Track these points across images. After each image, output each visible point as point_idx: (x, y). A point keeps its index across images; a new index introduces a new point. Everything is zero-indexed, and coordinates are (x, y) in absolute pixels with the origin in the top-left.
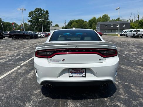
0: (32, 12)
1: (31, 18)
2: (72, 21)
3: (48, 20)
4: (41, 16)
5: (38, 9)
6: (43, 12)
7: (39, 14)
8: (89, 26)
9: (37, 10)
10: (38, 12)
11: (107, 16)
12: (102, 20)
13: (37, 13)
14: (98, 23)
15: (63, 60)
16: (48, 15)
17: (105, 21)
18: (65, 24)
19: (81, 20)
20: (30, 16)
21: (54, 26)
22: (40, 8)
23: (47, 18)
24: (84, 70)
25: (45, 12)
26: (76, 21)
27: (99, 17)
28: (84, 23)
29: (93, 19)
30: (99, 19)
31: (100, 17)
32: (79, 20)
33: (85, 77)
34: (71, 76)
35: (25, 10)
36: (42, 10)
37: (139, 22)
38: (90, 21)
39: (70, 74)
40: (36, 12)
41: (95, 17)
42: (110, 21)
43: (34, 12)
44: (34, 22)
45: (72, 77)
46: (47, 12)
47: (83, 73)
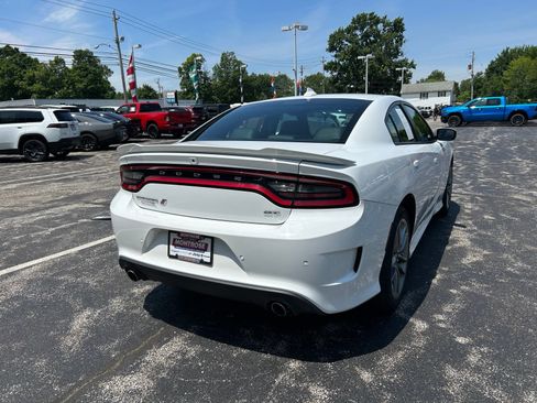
0: (341, 32)
1: (336, 56)
2: (513, 51)
3: (400, 58)
4: (372, 42)
5: (364, 16)
6: (380, 26)
7: (366, 36)
9: (360, 21)
10: (362, 29)
13: (358, 32)
15: (163, 202)
16: (401, 38)
18: (470, 67)
20: (331, 49)
21: (422, 81)
22: (371, 14)
23: (397, 49)
25: (388, 25)
33: (210, 264)
34: (174, 254)
35: (304, 28)
36: (378, 22)
39: (172, 247)
40: (356, 28)
43: (349, 30)
44: (344, 69)
45: (176, 257)
46: (398, 26)
47: (205, 250)
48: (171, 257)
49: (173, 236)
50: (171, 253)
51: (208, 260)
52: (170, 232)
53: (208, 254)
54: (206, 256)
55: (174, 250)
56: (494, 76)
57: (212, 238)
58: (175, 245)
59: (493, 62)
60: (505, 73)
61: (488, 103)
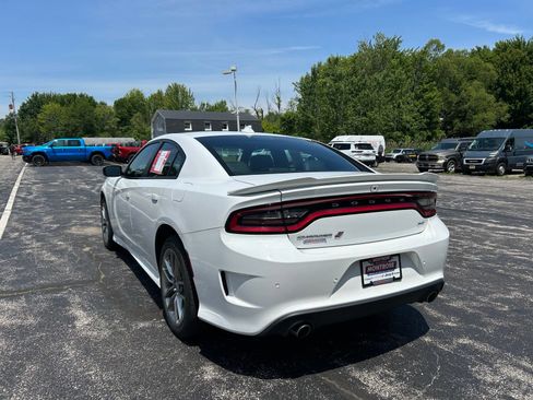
2: (42, 96)
8: (119, 122)
11: (183, 91)
12: (167, 103)
14: (158, 115)
15: (339, 235)
17: (177, 109)
18: (11, 107)
19: (81, 96)
24: (396, 259)
26: (62, 98)
27: (156, 92)
28: (97, 110)
29: (132, 97)
30: (154, 97)
31: (160, 93)
32: (75, 95)
33: (399, 279)
34: (368, 282)
37: (283, 119)
38: (119, 104)
39: (365, 276)
41: (138, 92)
42: (195, 109)
45: (371, 284)
47: (395, 268)
48: (364, 286)
49: (365, 265)
50: (366, 283)
51: (398, 276)
52: (361, 261)
53: (397, 270)
54: (396, 273)
55: (368, 279)
56: (28, 117)
57: (398, 255)
58: (368, 273)
59: (24, 104)
60: (39, 116)
61: (70, 144)
